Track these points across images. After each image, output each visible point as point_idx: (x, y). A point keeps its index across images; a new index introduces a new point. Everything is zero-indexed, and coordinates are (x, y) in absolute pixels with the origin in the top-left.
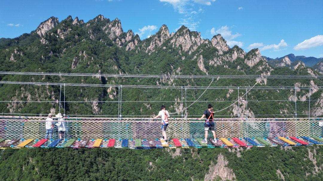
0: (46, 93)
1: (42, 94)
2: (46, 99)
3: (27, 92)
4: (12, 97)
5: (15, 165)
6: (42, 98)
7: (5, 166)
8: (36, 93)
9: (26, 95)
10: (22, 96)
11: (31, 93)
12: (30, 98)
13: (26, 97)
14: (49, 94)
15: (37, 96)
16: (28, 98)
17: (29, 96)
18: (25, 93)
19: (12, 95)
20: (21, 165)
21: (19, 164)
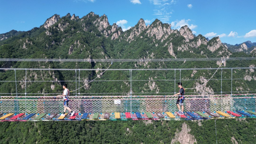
0: (48, 73)
1: (45, 74)
2: (48, 78)
3: (34, 72)
4: (23, 76)
5: (24, 128)
6: (45, 77)
7: (17, 128)
8: (41, 73)
9: (34, 74)
10: (31, 75)
11: (37, 73)
12: (36, 77)
13: (34, 76)
14: (51, 74)
15: (42, 75)
16: (35, 77)
17: (36, 75)
18: (33, 73)
19: (23, 75)
20: (28, 129)
21: (26, 127)
